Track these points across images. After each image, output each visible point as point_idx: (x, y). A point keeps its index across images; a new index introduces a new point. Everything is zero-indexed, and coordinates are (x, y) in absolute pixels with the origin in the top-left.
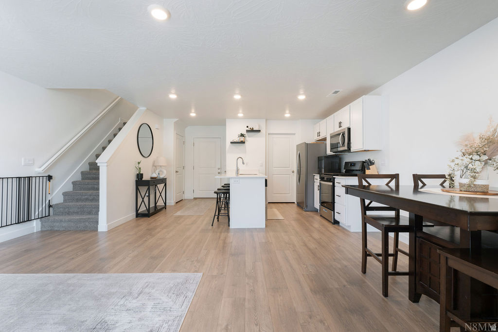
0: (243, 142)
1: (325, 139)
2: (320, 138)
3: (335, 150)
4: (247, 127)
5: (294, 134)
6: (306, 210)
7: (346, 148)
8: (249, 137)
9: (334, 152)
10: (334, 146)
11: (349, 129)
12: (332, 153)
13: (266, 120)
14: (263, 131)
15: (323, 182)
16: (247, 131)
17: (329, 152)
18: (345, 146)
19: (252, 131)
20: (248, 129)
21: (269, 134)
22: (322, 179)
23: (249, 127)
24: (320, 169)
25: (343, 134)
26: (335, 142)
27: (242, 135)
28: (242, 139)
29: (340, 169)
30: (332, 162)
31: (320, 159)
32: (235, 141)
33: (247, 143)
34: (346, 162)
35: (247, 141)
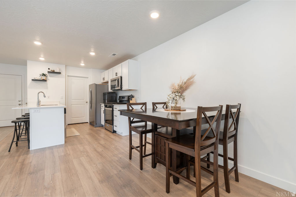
0: (45, 80)
1: (107, 82)
2: (105, 81)
3: (113, 89)
5: (88, 78)
6: (96, 126)
8: (50, 77)
10: (113, 87)
11: (121, 77)
12: (112, 91)
13: (66, 66)
14: (63, 73)
15: (106, 108)
16: (49, 72)
17: (110, 90)
18: (119, 87)
19: (53, 72)
20: (49, 70)
21: (68, 76)
22: (106, 106)
23: (51, 69)
24: (104, 100)
25: (118, 80)
26: (113, 84)
27: (44, 75)
28: (44, 78)
29: (116, 100)
30: (112, 96)
31: (104, 94)
32: (37, 79)
33: (48, 82)
34: (119, 96)
35: (49, 79)
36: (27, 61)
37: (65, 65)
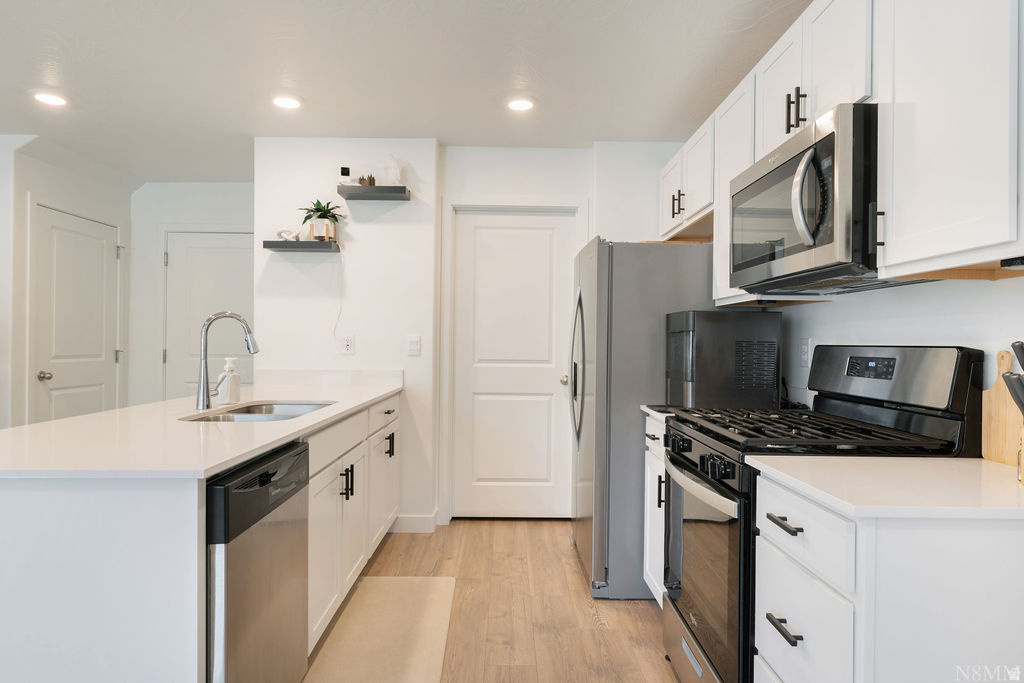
0: (323, 245)
2: (684, 221)
3: (757, 274)
4: (345, 172)
5: (571, 211)
6: (603, 593)
7: (836, 251)
8: (358, 219)
9: (750, 290)
11: (866, 118)
12: (743, 296)
13: (442, 146)
14: (424, 192)
15: (681, 477)
16: (351, 194)
17: (726, 292)
18: (830, 239)
19: (369, 191)
20: (346, 181)
21: (456, 210)
23: (355, 175)
24: (674, 375)
25: (815, 161)
27: (323, 212)
28: (322, 228)
29: (783, 381)
30: (739, 344)
31: (673, 328)
32: (291, 238)
33: (349, 252)
34: (818, 348)
35: (350, 239)
36: (256, 139)
37: (433, 142)
